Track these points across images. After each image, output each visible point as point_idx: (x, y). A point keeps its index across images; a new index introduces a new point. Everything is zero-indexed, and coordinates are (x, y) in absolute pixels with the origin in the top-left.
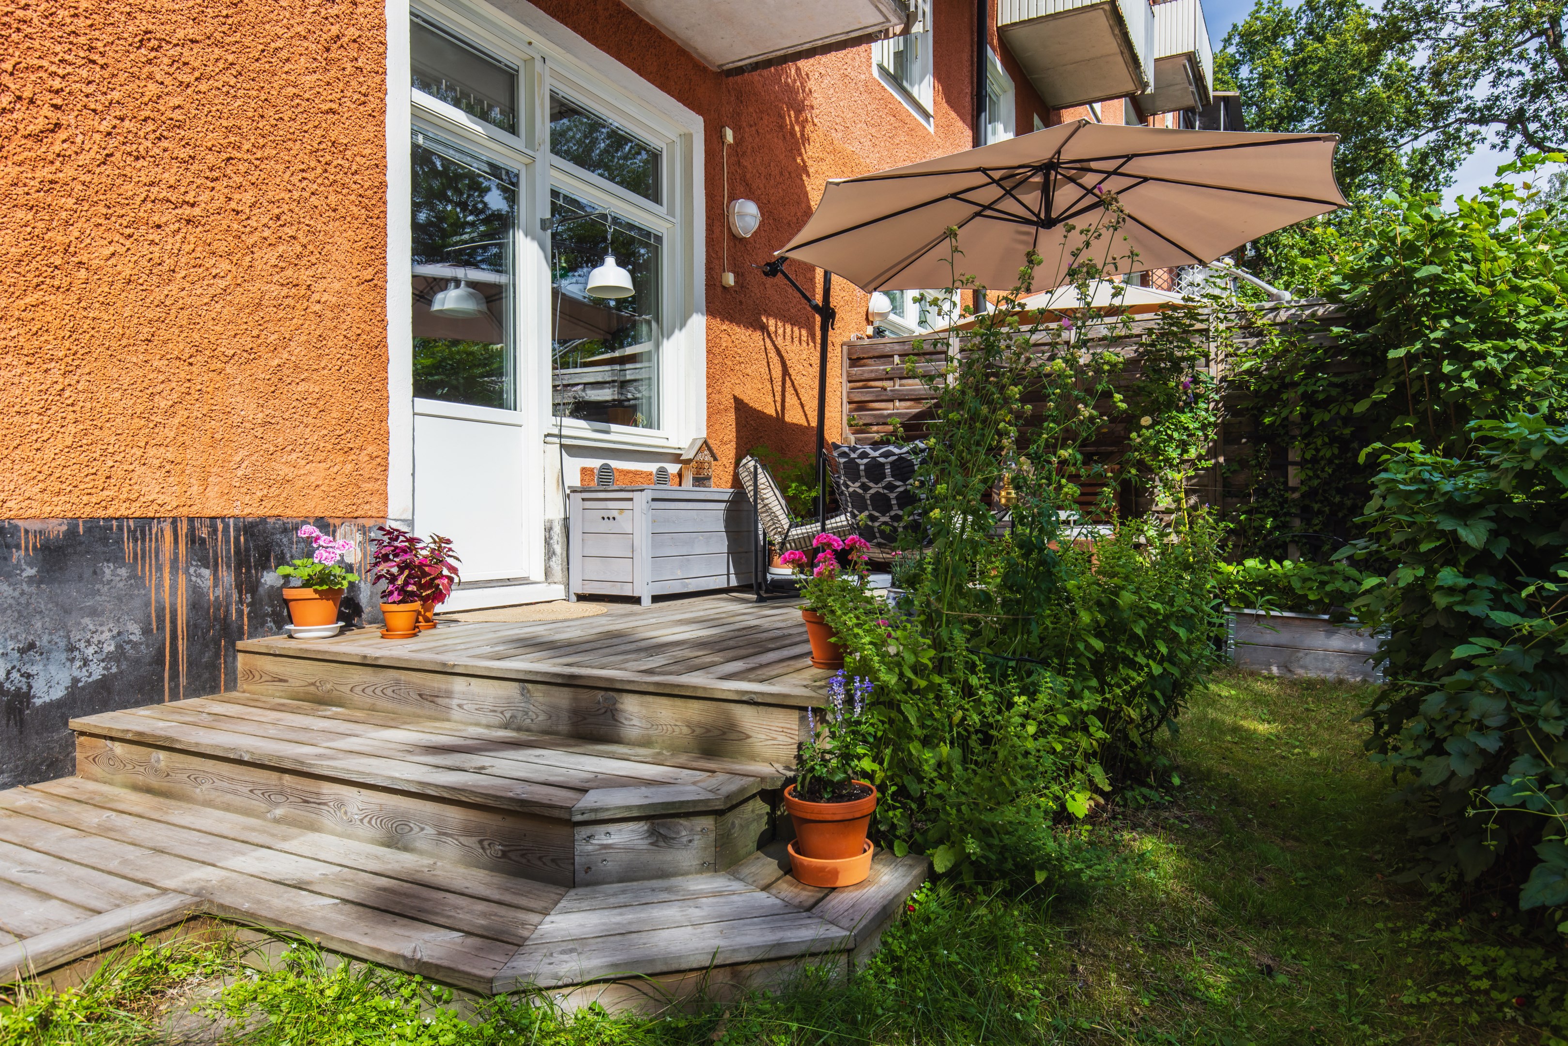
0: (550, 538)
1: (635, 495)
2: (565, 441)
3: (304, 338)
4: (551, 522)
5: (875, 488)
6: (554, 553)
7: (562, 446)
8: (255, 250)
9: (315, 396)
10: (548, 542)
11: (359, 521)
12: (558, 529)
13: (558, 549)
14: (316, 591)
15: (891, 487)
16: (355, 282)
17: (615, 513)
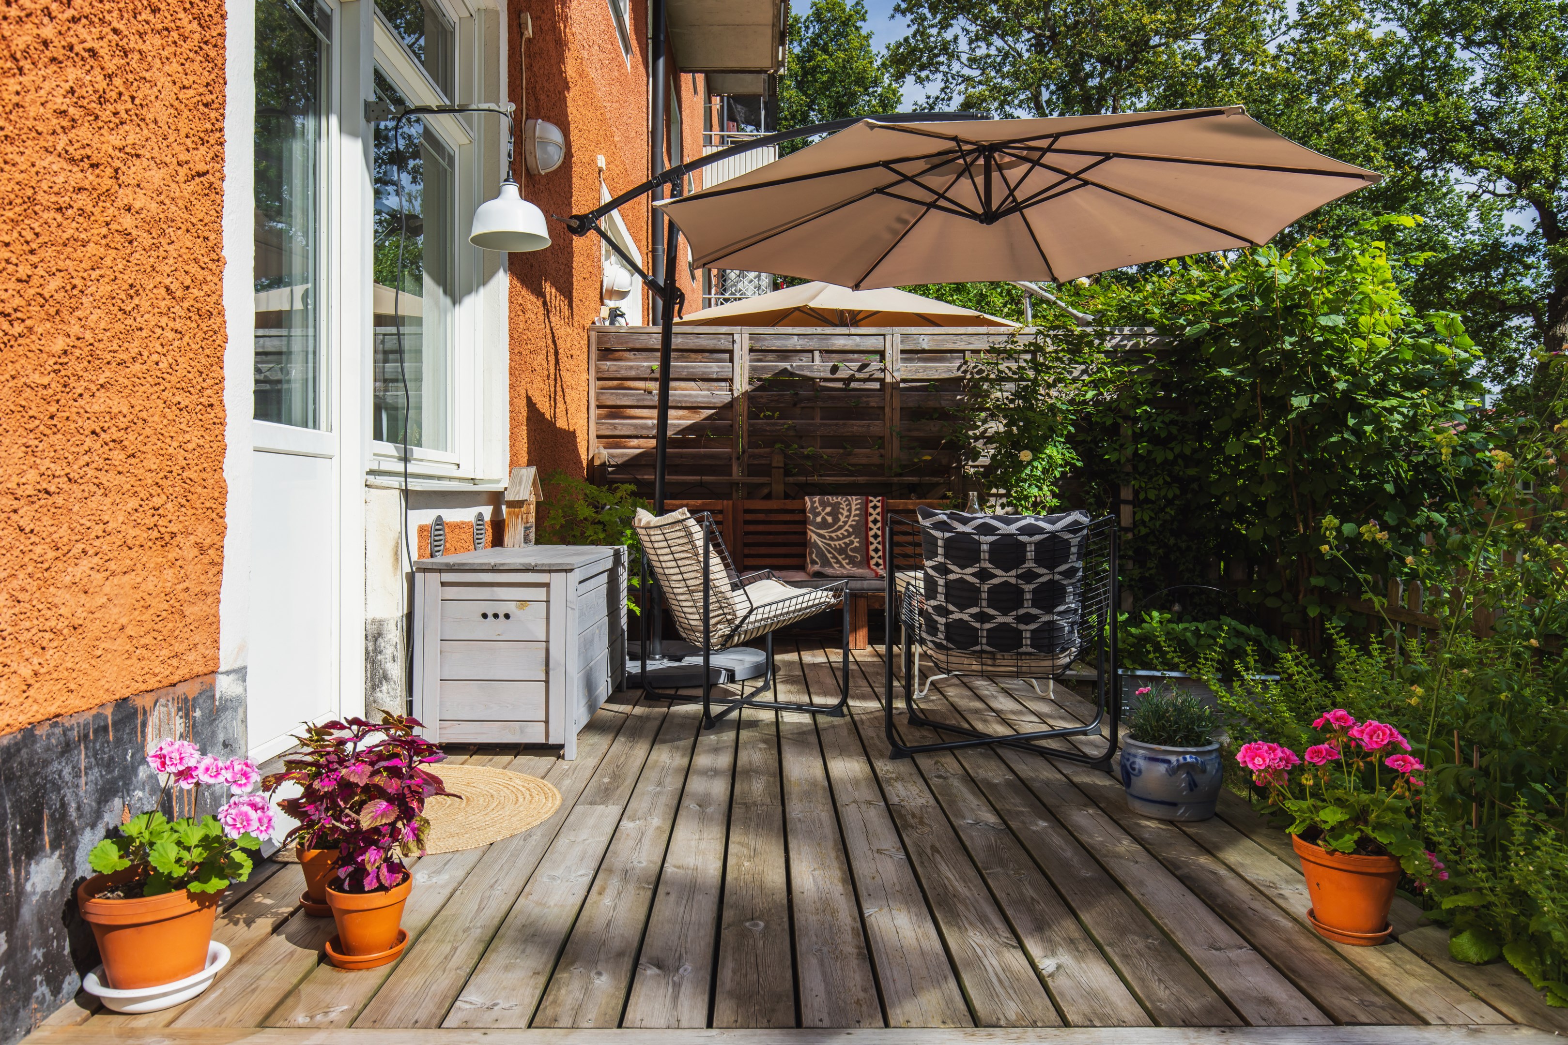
0: (377, 651)
1: (556, 579)
2: (415, 485)
3: (105, 289)
4: (380, 623)
5: (1001, 577)
6: (386, 677)
7: (406, 493)
8: (26, 65)
9: (123, 422)
10: (372, 658)
11: (181, 689)
12: (394, 636)
13: (396, 671)
14: (192, 896)
15: (1029, 576)
16: (183, 171)
17: (511, 608)
